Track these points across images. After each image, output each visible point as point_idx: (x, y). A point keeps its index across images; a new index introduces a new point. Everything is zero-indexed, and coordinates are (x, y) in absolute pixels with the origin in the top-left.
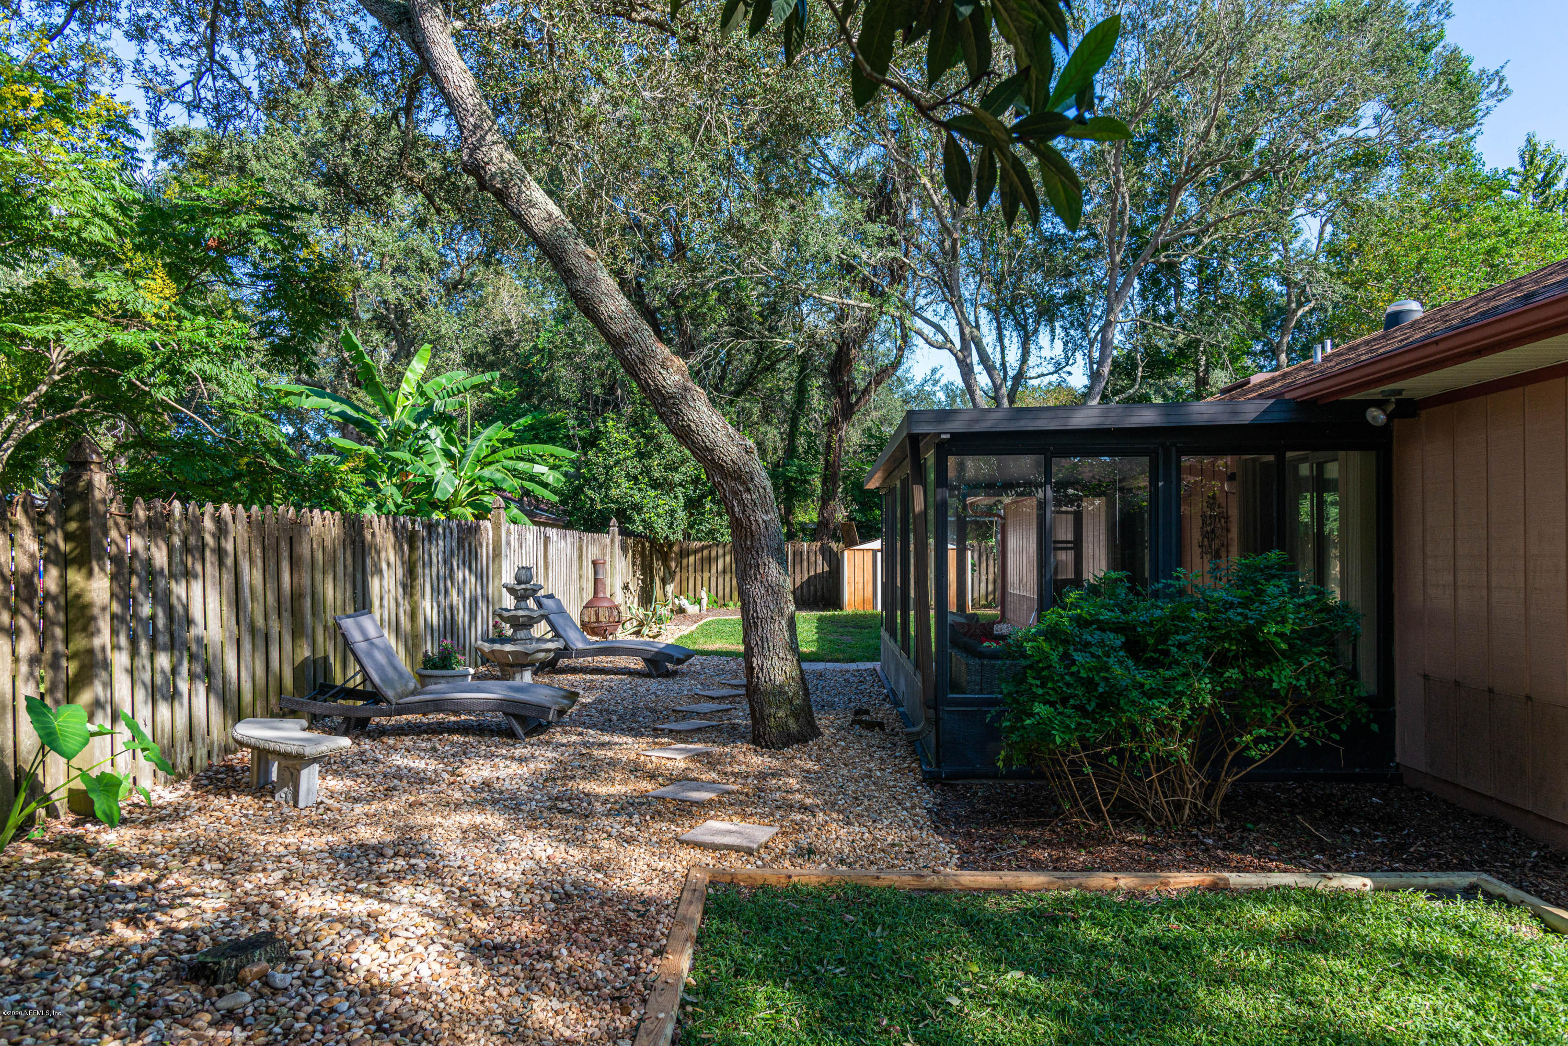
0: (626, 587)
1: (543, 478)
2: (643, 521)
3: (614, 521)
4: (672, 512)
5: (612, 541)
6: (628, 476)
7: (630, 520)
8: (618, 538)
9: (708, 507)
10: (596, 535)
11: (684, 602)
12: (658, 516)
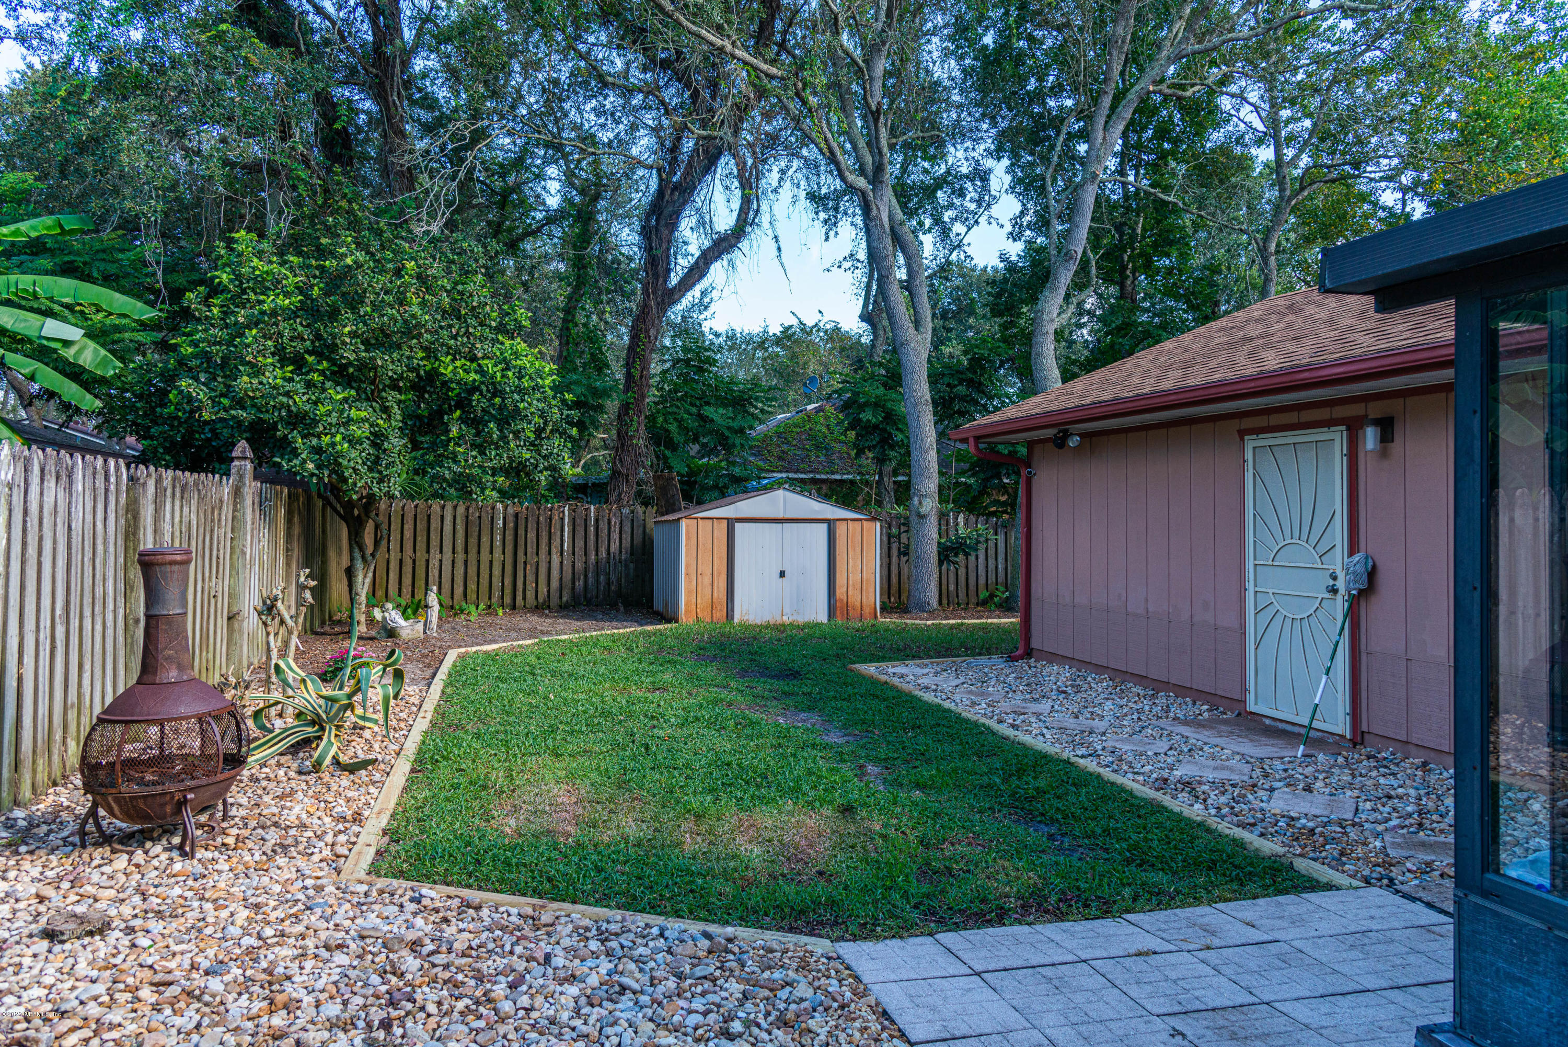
0: (269, 608)
1: (69, 354)
2: (318, 450)
3: (242, 447)
4: (377, 439)
5: (237, 492)
6: (280, 352)
7: (285, 447)
8: (251, 488)
9: (454, 431)
10: (190, 478)
11: (395, 617)
12: (353, 442)
